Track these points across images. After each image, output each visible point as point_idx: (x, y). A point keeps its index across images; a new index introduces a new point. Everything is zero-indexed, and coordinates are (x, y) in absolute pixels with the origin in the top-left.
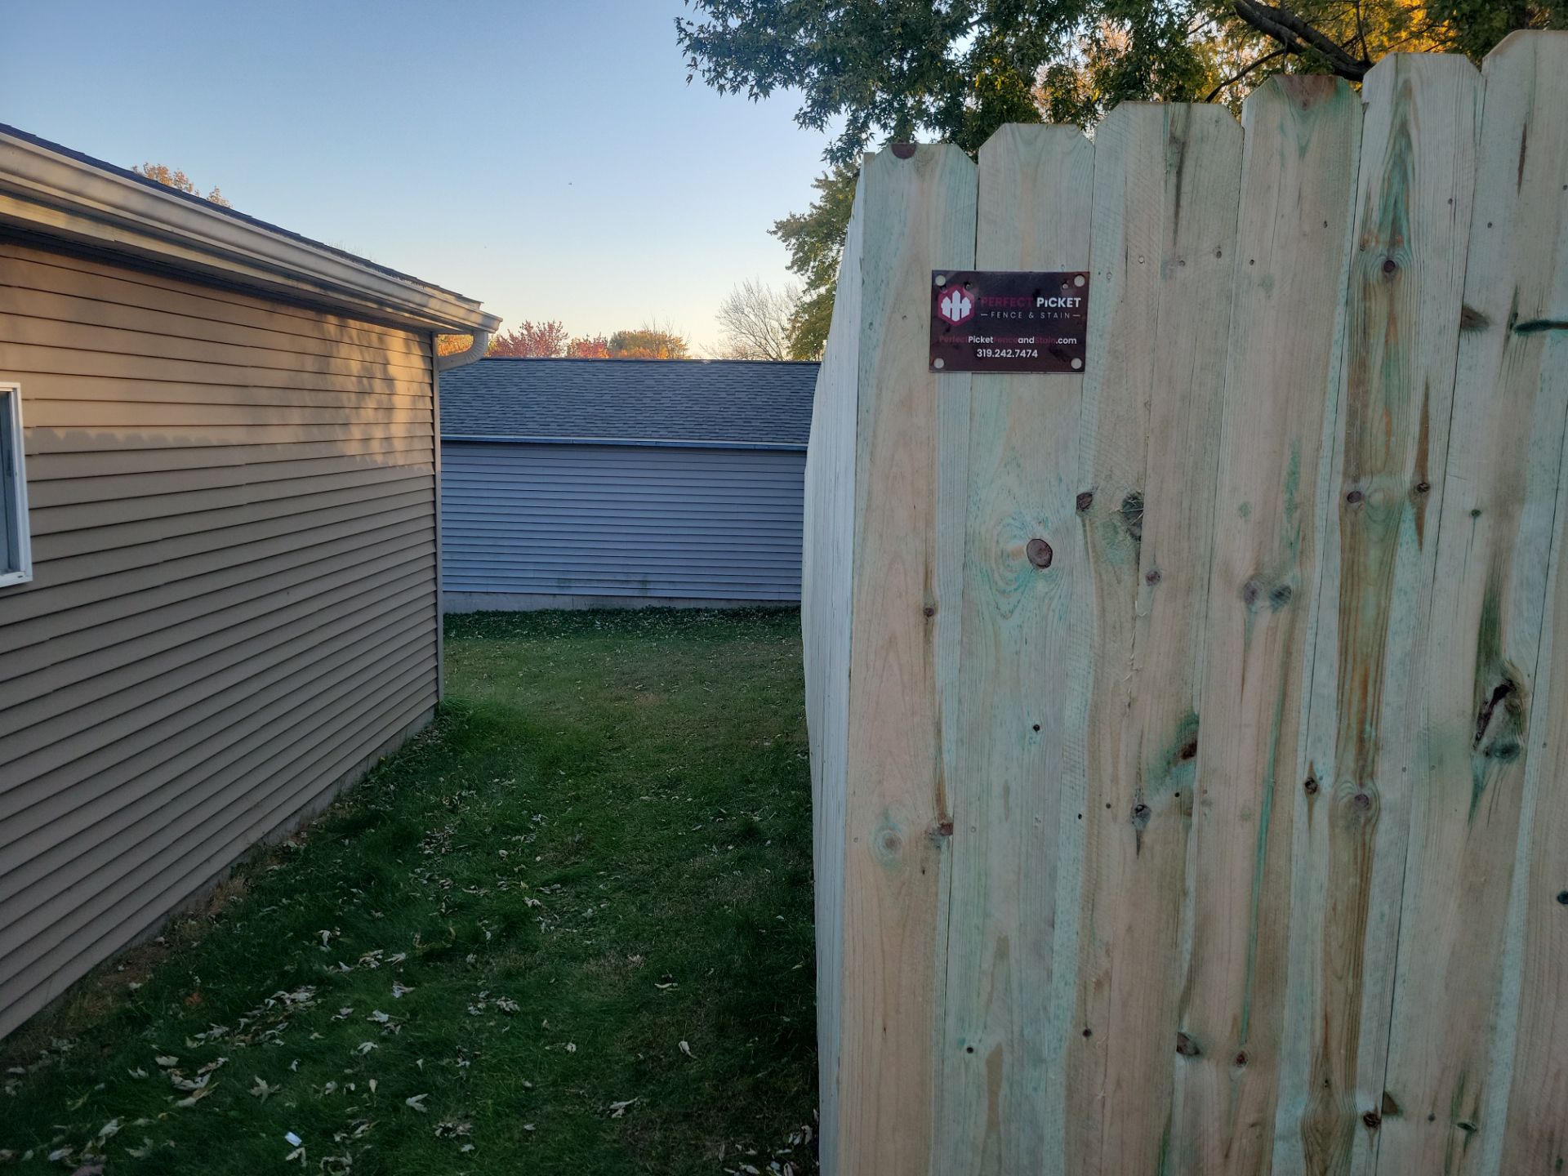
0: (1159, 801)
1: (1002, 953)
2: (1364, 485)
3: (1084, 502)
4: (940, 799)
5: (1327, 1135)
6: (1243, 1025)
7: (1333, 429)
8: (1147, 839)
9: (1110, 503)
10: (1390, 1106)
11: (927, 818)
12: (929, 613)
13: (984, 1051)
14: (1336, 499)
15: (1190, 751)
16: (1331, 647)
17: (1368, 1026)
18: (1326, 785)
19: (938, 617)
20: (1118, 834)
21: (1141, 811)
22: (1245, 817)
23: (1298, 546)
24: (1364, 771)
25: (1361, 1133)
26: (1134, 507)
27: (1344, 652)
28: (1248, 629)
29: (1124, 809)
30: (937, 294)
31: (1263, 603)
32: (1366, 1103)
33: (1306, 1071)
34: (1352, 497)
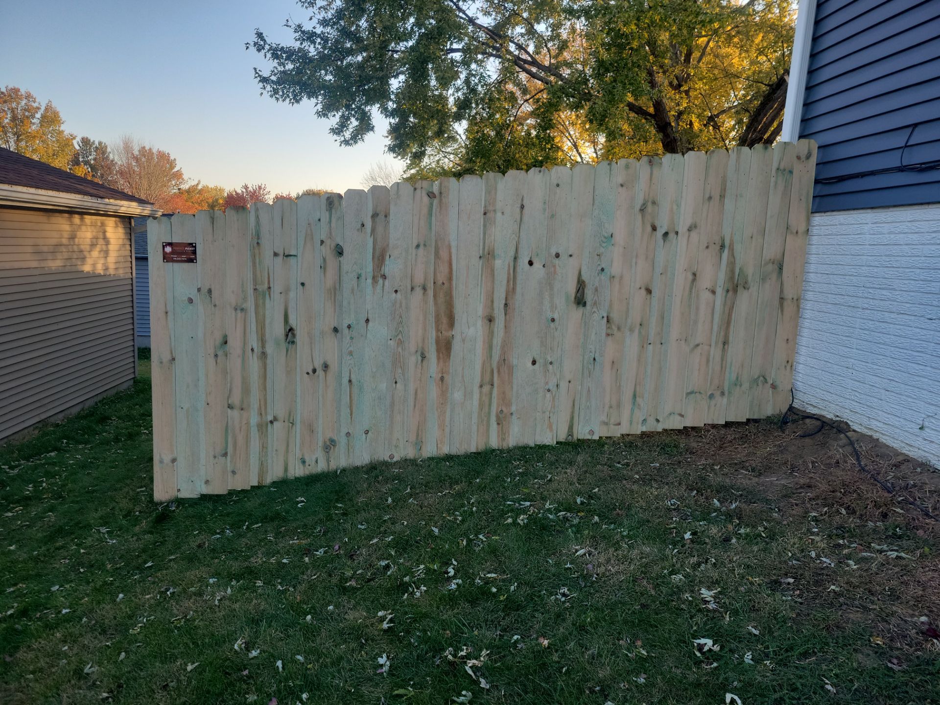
0: (220, 353)
1: (188, 386)
2: (257, 287)
3: (199, 290)
4: (172, 353)
5: (262, 426)
6: (242, 401)
7: (250, 276)
8: (218, 361)
9: (205, 290)
10: (275, 419)
11: (169, 357)
12: (167, 313)
13: (185, 409)
14: (252, 290)
15: (226, 343)
16: (254, 320)
17: (269, 401)
18: (255, 350)
19: (169, 314)
20: (212, 360)
21: (216, 356)
22: (239, 356)
23: (245, 299)
24: (263, 346)
25: (269, 425)
26: (210, 291)
27: (257, 321)
28: (236, 316)
29: (213, 355)
30: (164, 247)
31: (239, 311)
32: (270, 418)
33: (256, 411)
34: (255, 289)
